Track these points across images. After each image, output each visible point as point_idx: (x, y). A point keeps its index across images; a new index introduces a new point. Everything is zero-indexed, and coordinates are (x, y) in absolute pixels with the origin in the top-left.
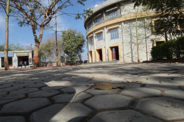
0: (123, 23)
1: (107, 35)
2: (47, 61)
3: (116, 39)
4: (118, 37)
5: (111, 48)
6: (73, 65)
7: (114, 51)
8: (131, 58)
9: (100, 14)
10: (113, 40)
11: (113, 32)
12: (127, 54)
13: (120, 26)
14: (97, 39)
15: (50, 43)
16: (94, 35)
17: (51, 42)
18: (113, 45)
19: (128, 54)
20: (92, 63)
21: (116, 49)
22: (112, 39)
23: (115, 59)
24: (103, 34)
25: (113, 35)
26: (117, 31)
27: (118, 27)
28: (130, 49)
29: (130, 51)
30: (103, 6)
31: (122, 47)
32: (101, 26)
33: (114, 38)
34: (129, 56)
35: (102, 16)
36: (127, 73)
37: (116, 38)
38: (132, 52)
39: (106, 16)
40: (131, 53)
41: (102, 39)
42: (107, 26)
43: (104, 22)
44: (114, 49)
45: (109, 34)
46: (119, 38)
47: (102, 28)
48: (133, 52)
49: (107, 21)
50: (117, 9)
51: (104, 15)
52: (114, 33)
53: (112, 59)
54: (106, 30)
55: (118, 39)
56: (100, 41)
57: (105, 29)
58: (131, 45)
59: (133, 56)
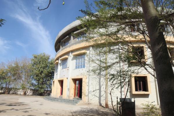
0: (91, 49)
1: (71, 62)
3: (81, 69)
4: (84, 67)
5: (75, 80)
7: (77, 85)
8: (98, 98)
10: (78, 70)
11: (79, 58)
12: (94, 91)
13: (88, 52)
14: (62, 66)
16: (60, 62)
18: (77, 76)
19: (95, 92)
21: (79, 82)
22: (76, 68)
23: (77, 97)
24: (68, 61)
25: (79, 64)
26: (84, 58)
28: (98, 84)
29: (98, 88)
30: (71, 27)
31: (87, 80)
32: (66, 51)
33: (79, 68)
34: (95, 95)
35: (69, 39)
37: (81, 67)
38: (100, 89)
39: (73, 39)
40: (98, 91)
41: (67, 67)
42: (72, 51)
43: (70, 46)
44: (77, 82)
45: (75, 61)
46: (86, 67)
47: (67, 53)
48: (102, 89)
49: (73, 44)
50: (86, 31)
51: (72, 37)
52: (80, 60)
53: (75, 96)
55: (84, 69)
56: (64, 70)
57: (70, 54)
58: (100, 79)
59: (102, 94)
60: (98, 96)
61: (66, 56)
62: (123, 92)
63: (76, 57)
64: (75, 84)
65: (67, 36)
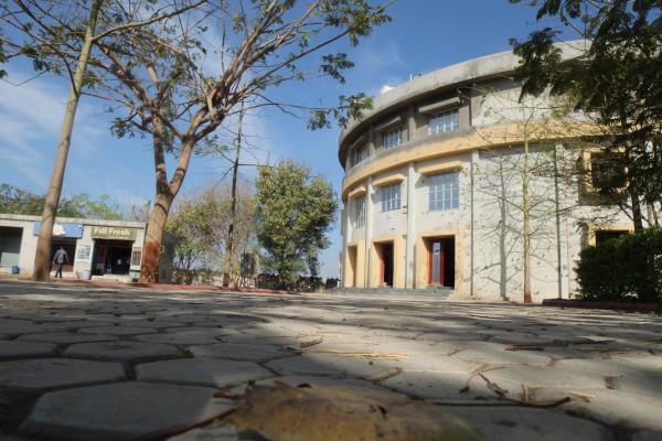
0: (475, 157)
1: (415, 193)
2: (196, 264)
3: (449, 211)
4: (456, 205)
5: (429, 242)
7: (437, 254)
8: (499, 286)
9: (398, 119)
10: (437, 213)
11: (439, 183)
12: (486, 268)
13: (466, 165)
14: (380, 204)
15: (212, 205)
16: (371, 191)
17: (218, 201)
18: (437, 229)
19: (490, 269)
20: (354, 289)
21: (445, 248)
22: (432, 207)
23: (438, 284)
24: (403, 189)
25: (440, 196)
26: (455, 181)
27: (459, 169)
28: (499, 250)
29: (497, 258)
30: (410, 92)
31: (467, 241)
32: (395, 160)
33: (440, 207)
34: (491, 277)
35: (402, 126)
37: (448, 207)
38: (503, 263)
39: (418, 126)
40: (499, 267)
41: (399, 205)
42: (417, 163)
43: (408, 148)
44: (437, 246)
45: (426, 190)
46: (461, 207)
47: (402, 167)
48: (509, 262)
49: (419, 143)
50: (459, 105)
51: (412, 122)
52: (443, 188)
53: (430, 282)
54: (414, 175)
55: (455, 211)
56: (391, 213)
57: (411, 170)
58: (502, 238)
59: (508, 276)
60: (499, 280)
61: (399, 176)
62: (565, 268)
63: (428, 178)
64: (430, 249)
65: (395, 117)
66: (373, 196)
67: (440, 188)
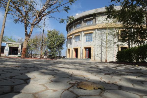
0: (96, 30)
1: (83, 38)
2: (33, 53)
3: (90, 42)
4: (92, 41)
5: (86, 48)
6: (53, 59)
7: (87, 51)
8: (100, 58)
9: (80, 21)
10: (88, 42)
12: (98, 54)
13: (94, 32)
14: (75, 40)
15: (37, 39)
16: (73, 37)
17: (38, 38)
18: (87, 46)
19: (98, 55)
20: (69, 59)
21: (89, 50)
22: (86, 41)
24: (80, 37)
26: (92, 35)
27: (93, 33)
28: (100, 51)
29: (100, 52)
30: (82, 15)
31: (94, 49)
32: (79, 30)
33: (88, 41)
34: (99, 56)
35: (81, 23)
36: (101, 72)
37: (90, 41)
38: (101, 53)
39: (84, 23)
40: (100, 54)
41: (79, 40)
42: (83, 31)
43: (82, 28)
44: (87, 50)
45: (85, 37)
47: (80, 32)
48: (103, 53)
49: (84, 27)
50: (93, 19)
51: (83, 22)
53: (86, 57)
54: (83, 34)
55: (92, 42)
56: (78, 42)
57: (82, 33)
58: (101, 48)
59: (102, 56)
60: (100, 57)
61: (79, 34)
62: (114, 55)
63: (86, 35)
64: (86, 50)
65: (79, 21)
66: (74, 38)
67: (88, 37)
